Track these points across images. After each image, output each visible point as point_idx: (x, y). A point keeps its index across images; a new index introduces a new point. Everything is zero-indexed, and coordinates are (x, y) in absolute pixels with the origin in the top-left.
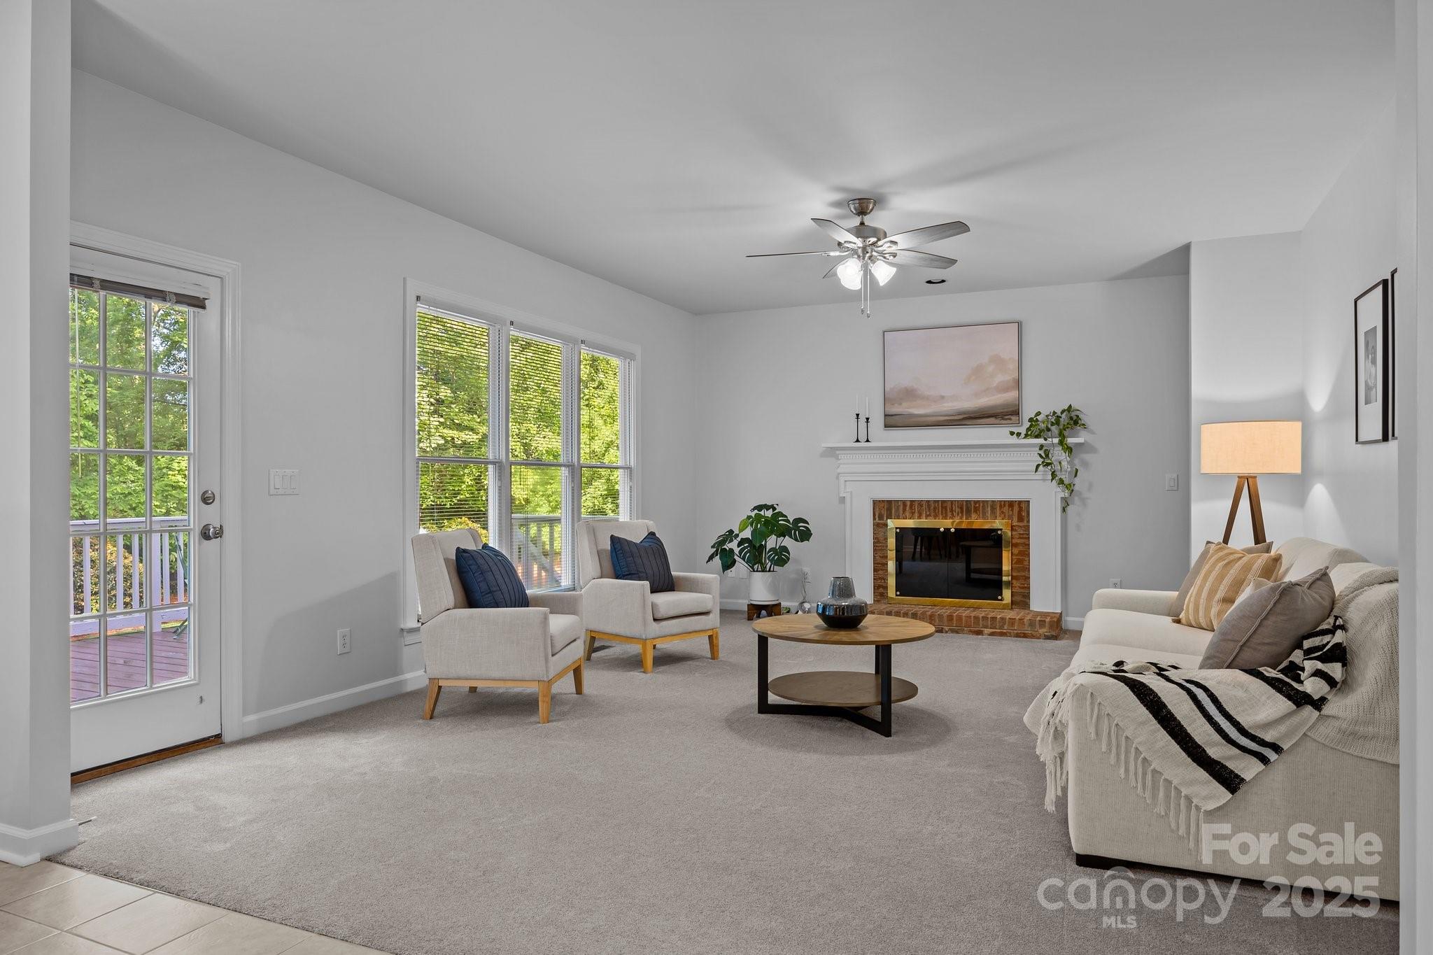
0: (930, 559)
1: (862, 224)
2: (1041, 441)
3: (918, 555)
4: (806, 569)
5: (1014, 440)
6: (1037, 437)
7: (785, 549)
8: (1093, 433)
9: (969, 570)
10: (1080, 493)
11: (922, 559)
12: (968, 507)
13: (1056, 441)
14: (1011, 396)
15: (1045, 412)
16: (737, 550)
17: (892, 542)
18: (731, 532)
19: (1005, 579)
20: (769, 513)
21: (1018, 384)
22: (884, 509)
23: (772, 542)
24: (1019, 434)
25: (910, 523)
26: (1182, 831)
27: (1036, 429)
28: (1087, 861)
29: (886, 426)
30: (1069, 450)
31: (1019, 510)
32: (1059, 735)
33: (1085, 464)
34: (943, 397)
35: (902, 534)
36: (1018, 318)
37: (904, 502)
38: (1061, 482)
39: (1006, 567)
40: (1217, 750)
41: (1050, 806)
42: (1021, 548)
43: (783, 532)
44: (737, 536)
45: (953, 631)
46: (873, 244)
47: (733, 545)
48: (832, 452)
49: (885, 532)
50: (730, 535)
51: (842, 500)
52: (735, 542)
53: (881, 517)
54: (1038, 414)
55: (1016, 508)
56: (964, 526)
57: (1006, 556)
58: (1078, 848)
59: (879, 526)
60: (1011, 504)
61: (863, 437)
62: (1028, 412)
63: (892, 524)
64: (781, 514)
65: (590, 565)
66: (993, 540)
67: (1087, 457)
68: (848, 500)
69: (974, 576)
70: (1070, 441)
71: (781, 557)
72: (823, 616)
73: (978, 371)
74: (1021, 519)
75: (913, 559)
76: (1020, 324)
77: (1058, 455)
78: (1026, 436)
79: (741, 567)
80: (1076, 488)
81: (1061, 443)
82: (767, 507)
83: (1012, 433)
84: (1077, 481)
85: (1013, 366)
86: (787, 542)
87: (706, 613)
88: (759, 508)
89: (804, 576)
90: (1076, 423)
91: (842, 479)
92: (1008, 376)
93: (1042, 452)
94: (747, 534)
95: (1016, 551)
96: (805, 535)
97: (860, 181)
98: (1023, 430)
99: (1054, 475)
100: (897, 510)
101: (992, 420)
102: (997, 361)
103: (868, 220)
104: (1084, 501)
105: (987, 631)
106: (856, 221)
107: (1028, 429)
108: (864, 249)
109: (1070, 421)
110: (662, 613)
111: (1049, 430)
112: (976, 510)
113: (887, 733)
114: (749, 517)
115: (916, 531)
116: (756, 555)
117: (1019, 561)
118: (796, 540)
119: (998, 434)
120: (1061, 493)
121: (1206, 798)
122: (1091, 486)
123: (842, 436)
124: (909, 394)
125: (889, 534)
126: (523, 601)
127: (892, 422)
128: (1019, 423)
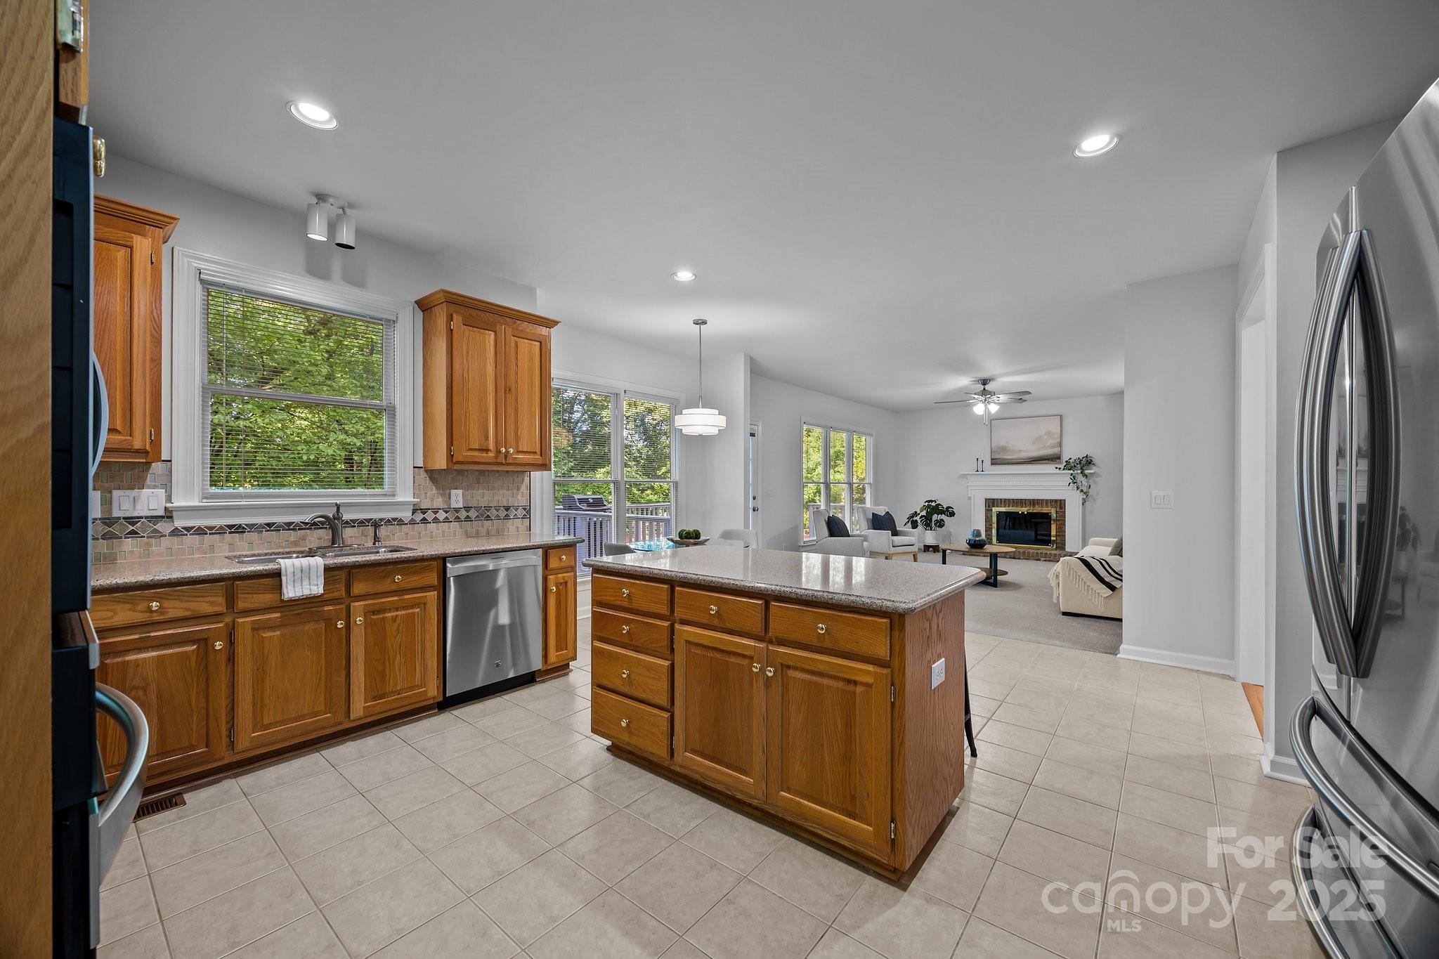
0: (1014, 528)
1: (984, 389)
2: (1072, 472)
3: (1007, 527)
4: (951, 530)
5: (1057, 471)
6: (1069, 470)
7: (942, 520)
8: (1099, 467)
9: (1036, 534)
10: (1092, 497)
11: (1009, 529)
12: (1033, 502)
13: (1079, 472)
14: (1056, 450)
15: (1073, 458)
16: (919, 521)
17: (994, 519)
18: (916, 512)
19: (1053, 538)
20: (933, 504)
21: (1060, 444)
22: (990, 503)
23: (935, 517)
24: (1060, 469)
25: (1003, 509)
26: (1097, 604)
27: (1069, 466)
28: (1065, 614)
29: (992, 464)
30: (1086, 476)
31: (1060, 504)
32: (1057, 577)
33: (1095, 483)
34: (1021, 451)
35: (999, 515)
36: (1061, 414)
37: (1001, 500)
38: (1082, 491)
39: (1053, 532)
40: (1108, 579)
41: (1055, 601)
42: (1061, 522)
43: (942, 512)
44: (919, 514)
45: (1025, 559)
46: (989, 398)
47: (918, 518)
48: (964, 476)
49: (991, 514)
50: (916, 514)
51: (970, 498)
52: (918, 517)
53: (989, 506)
54: (1070, 459)
55: (1058, 503)
56: (1030, 511)
57: (1053, 527)
58: (1062, 610)
59: (988, 511)
60: (1056, 501)
61: (980, 469)
62: (1065, 458)
63: (995, 510)
64: (939, 504)
65: (864, 524)
66: (1047, 516)
67: (1096, 479)
68: (972, 498)
69: (1039, 537)
70: (1086, 471)
71: (940, 524)
72: (969, 544)
73: (1039, 439)
74: (1061, 508)
75: (1005, 528)
76: (1061, 416)
77: (1080, 478)
78: (1064, 469)
79: (920, 527)
80: (1091, 493)
81: (1082, 473)
82: (932, 501)
83: (1056, 468)
84: (1090, 490)
85: (1057, 436)
86: (943, 517)
87: (913, 545)
88: (928, 501)
89: (950, 533)
90: (1090, 463)
91: (969, 489)
92: (1055, 441)
93: (1072, 477)
94: (924, 513)
95: (1058, 523)
96: (952, 514)
97: (984, 375)
98: (1062, 467)
99: (1078, 488)
100: (998, 503)
101: (1046, 461)
102: (1049, 434)
103: (987, 387)
104: (1094, 500)
105: (1042, 559)
106: (982, 387)
107: (1065, 466)
108: (985, 400)
109: (1087, 462)
110: (896, 544)
111: (1075, 466)
112: (1038, 504)
113: (996, 587)
114: (924, 506)
115: (1007, 513)
116: (927, 522)
117: (1060, 528)
118: (948, 516)
119: (1049, 468)
120: (1082, 496)
121: (1104, 593)
122: (1098, 494)
123: (970, 468)
124: (1004, 449)
125: (993, 515)
126: (849, 536)
127: (994, 462)
128: (1061, 463)
